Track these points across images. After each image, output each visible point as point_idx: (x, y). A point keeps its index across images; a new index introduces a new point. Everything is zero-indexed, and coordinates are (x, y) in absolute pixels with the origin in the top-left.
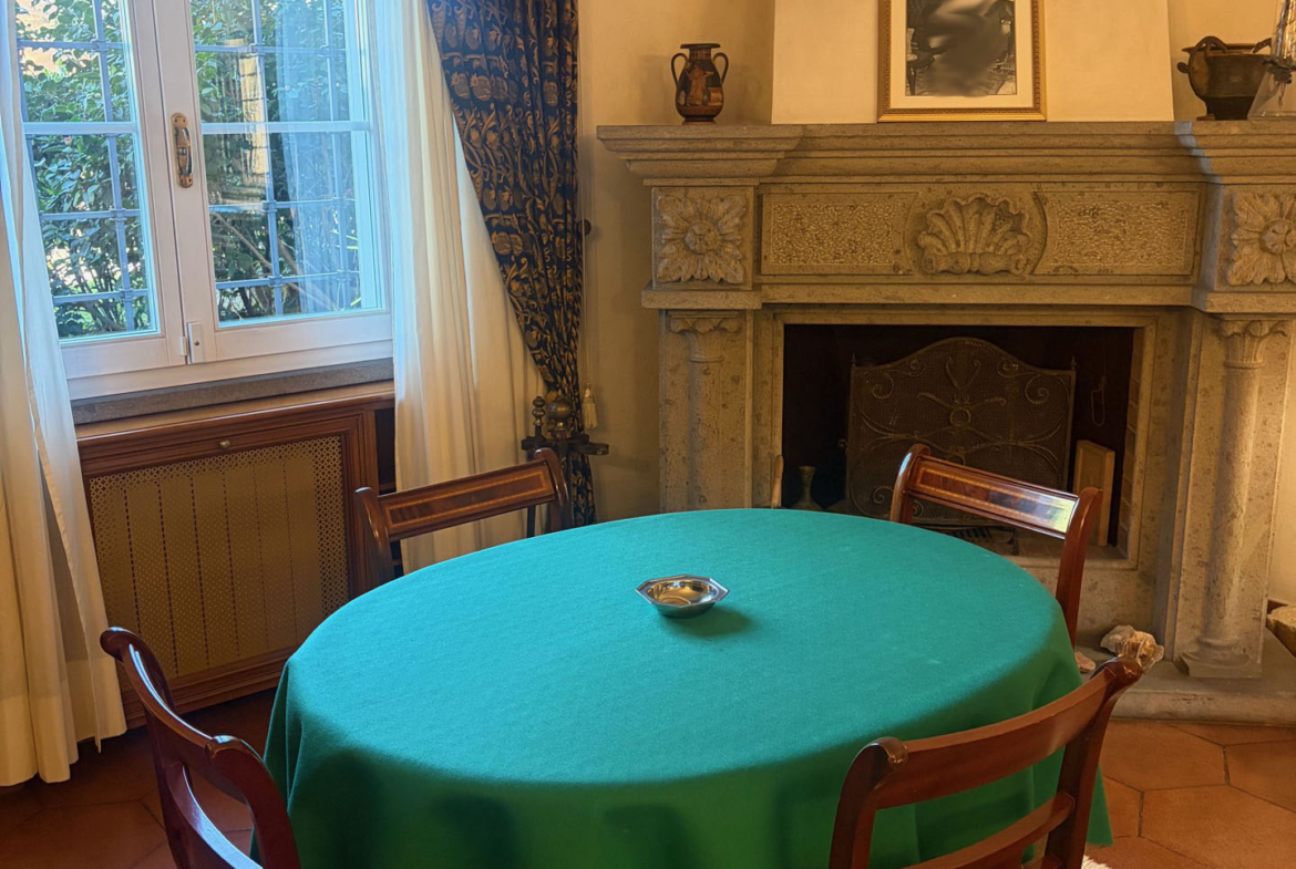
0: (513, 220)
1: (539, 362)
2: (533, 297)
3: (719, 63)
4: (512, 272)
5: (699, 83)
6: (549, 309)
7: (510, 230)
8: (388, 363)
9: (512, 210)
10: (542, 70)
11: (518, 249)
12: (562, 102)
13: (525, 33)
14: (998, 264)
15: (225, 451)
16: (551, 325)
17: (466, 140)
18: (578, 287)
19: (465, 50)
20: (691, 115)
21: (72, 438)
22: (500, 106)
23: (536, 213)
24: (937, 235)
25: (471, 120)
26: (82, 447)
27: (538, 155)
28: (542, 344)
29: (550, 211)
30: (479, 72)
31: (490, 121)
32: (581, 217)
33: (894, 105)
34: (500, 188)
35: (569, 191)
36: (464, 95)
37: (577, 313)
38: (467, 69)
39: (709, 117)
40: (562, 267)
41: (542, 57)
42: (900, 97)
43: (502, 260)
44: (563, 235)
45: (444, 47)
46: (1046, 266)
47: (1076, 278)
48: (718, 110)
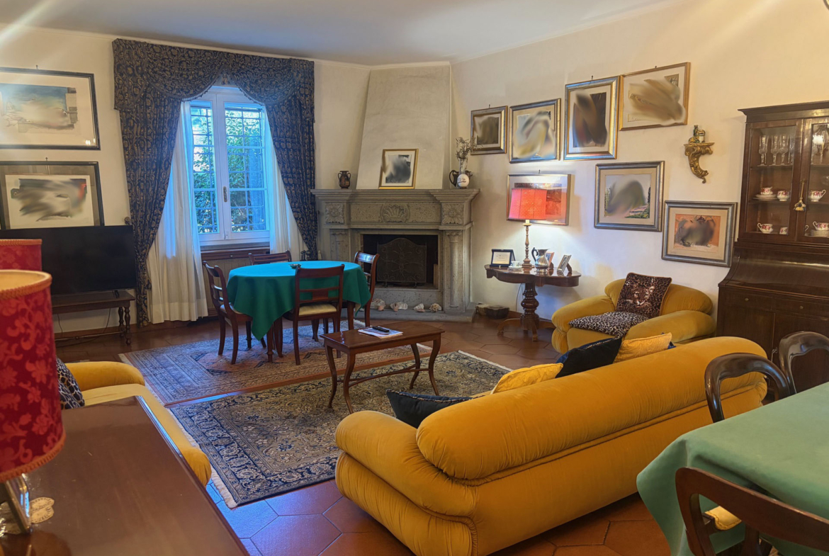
0: (299, 210)
1: (306, 243)
2: (304, 227)
3: (349, 175)
4: (298, 222)
5: (343, 180)
6: (309, 231)
7: (298, 212)
8: (269, 243)
9: (299, 207)
10: (306, 177)
11: (300, 217)
12: (311, 183)
13: (302, 169)
14: (400, 220)
15: (232, 258)
16: (309, 234)
17: (287, 192)
18: (316, 226)
19: (286, 173)
20: (343, 187)
21: (200, 252)
22: (295, 185)
23: (304, 208)
24: (387, 213)
25: (288, 188)
26: (202, 254)
27: (305, 195)
28: (306, 239)
29: (308, 208)
30: (290, 177)
31: (293, 188)
32: (317, 210)
33: (382, 185)
34: (295, 203)
35: (313, 204)
36: (287, 182)
37: (317, 232)
38: (287, 177)
39: (347, 187)
40: (312, 221)
41: (306, 174)
42: (384, 183)
43: (296, 219)
44: (312, 213)
45: (282, 173)
46: (411, 220)
47: (416, 223)
48: (349, 186)
